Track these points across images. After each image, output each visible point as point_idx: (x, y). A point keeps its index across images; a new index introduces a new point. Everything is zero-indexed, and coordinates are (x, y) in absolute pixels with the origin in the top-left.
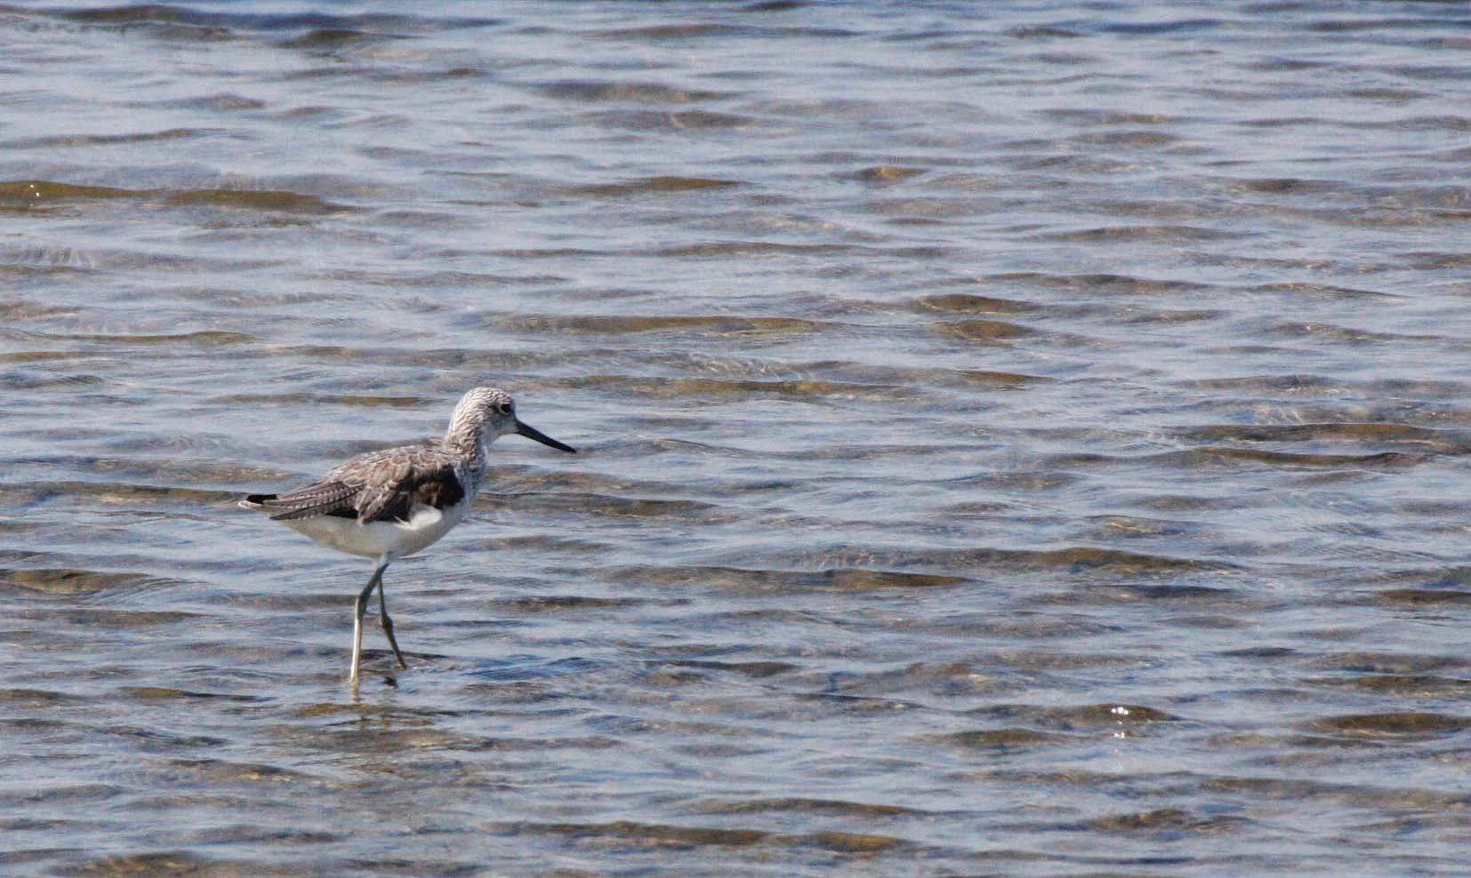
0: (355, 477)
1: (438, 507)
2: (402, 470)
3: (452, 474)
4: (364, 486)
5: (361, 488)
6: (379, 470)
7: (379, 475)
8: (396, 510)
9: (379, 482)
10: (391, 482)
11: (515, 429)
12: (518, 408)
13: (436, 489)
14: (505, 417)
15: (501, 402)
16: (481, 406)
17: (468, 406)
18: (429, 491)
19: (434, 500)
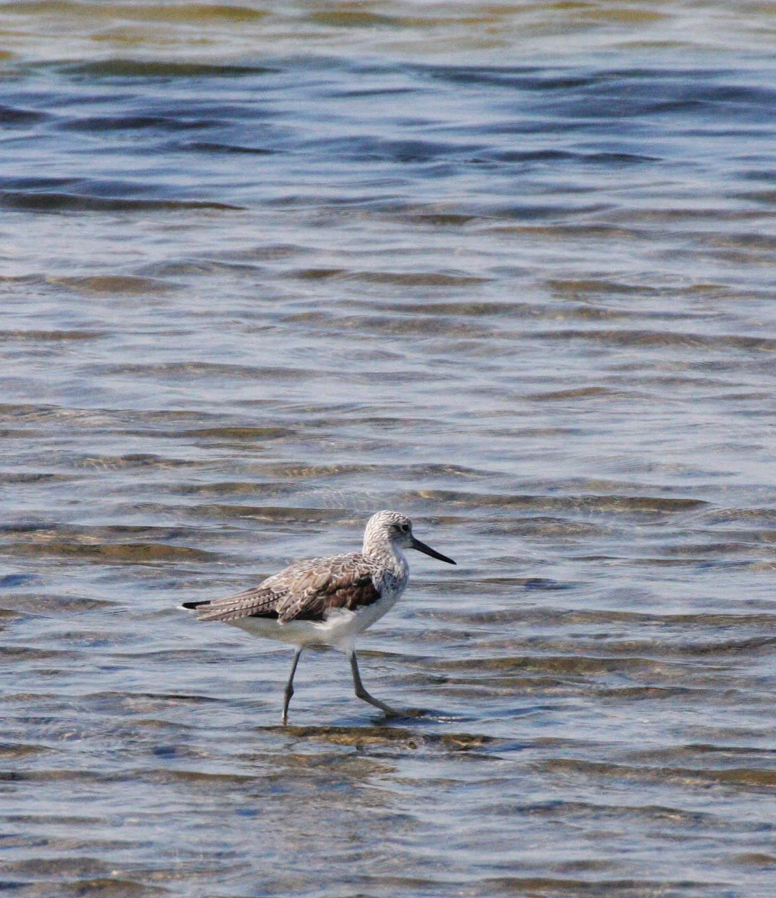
0: (281, 584)
1: (352, 608)
2: (321, 578)
3: (370, 581)
4: (287, 592)
5: (285, 594)
6: (303, 578)
7: (302, 583)
8: (312, 613)
9: (300, 589)
10: (310, 589)
11: (411, 544)
12: (414, 528)
13: (351, 594)
14: (402, 534)
15: (401, 521)
16: (385, 526)
18: (344, 595)
19: (349, 603)
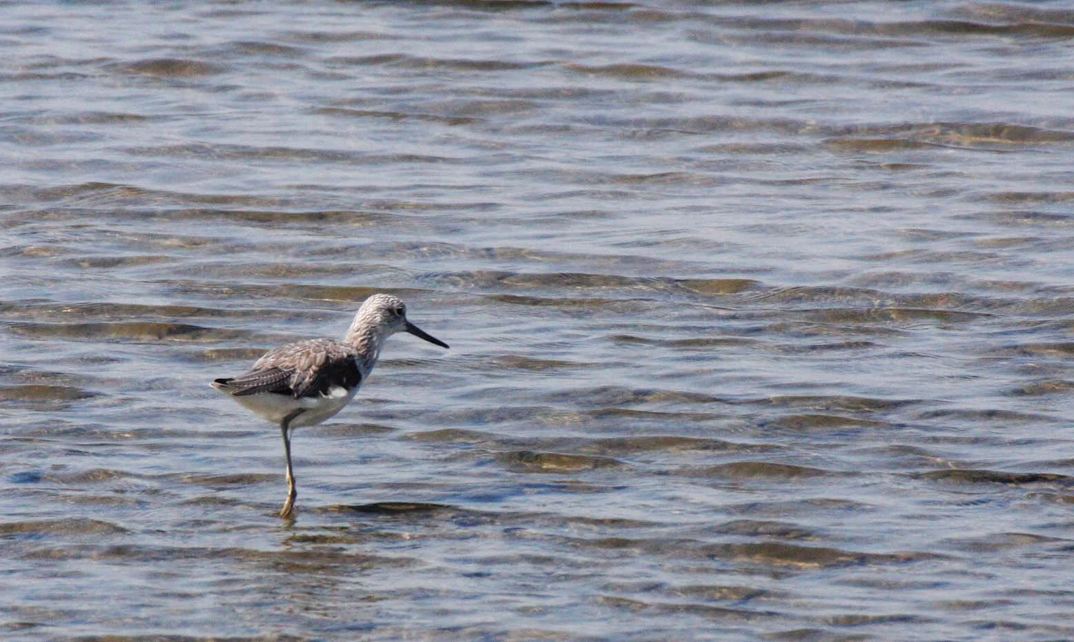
0: (287, 364)
2: (320, 358)
3: (354, 361)
4: (295, 370)
5: (294, 372)
6: (304, 358)
7: (304, 362)
8: (319, 387)
9: (305, 367)
10: (314, 367)
11: (405, 328)
14: (396, 318)
15: (395, 305)
16: (379, 309)
17: (369, 310)
18: (340, 374)
